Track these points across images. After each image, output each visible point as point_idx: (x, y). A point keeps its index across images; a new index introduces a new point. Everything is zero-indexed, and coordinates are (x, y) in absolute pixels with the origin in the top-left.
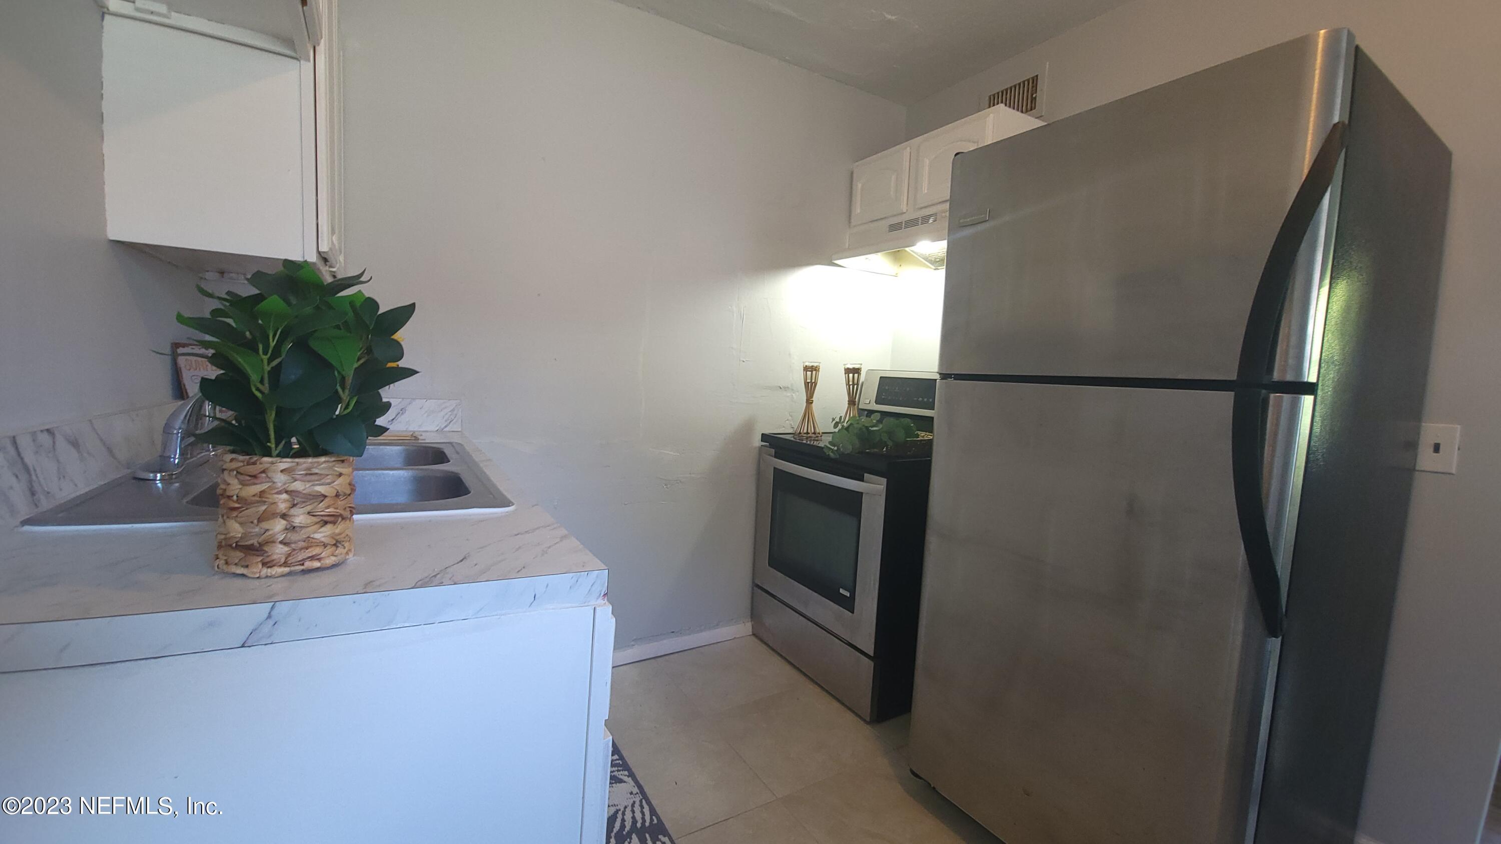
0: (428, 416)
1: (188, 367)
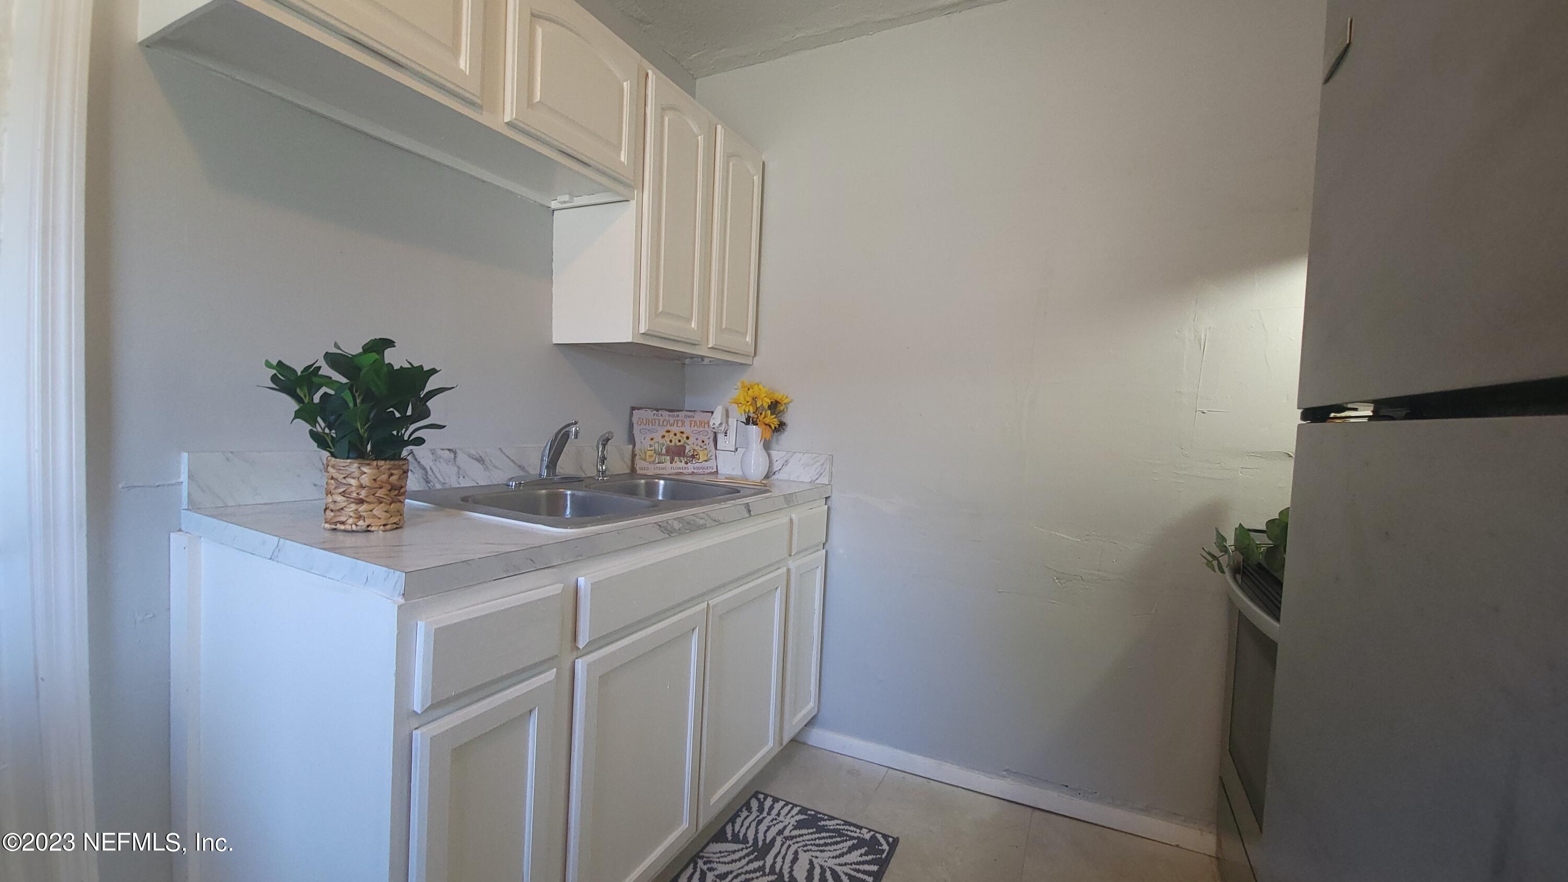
0: (804, 468)
1: (639, 423)
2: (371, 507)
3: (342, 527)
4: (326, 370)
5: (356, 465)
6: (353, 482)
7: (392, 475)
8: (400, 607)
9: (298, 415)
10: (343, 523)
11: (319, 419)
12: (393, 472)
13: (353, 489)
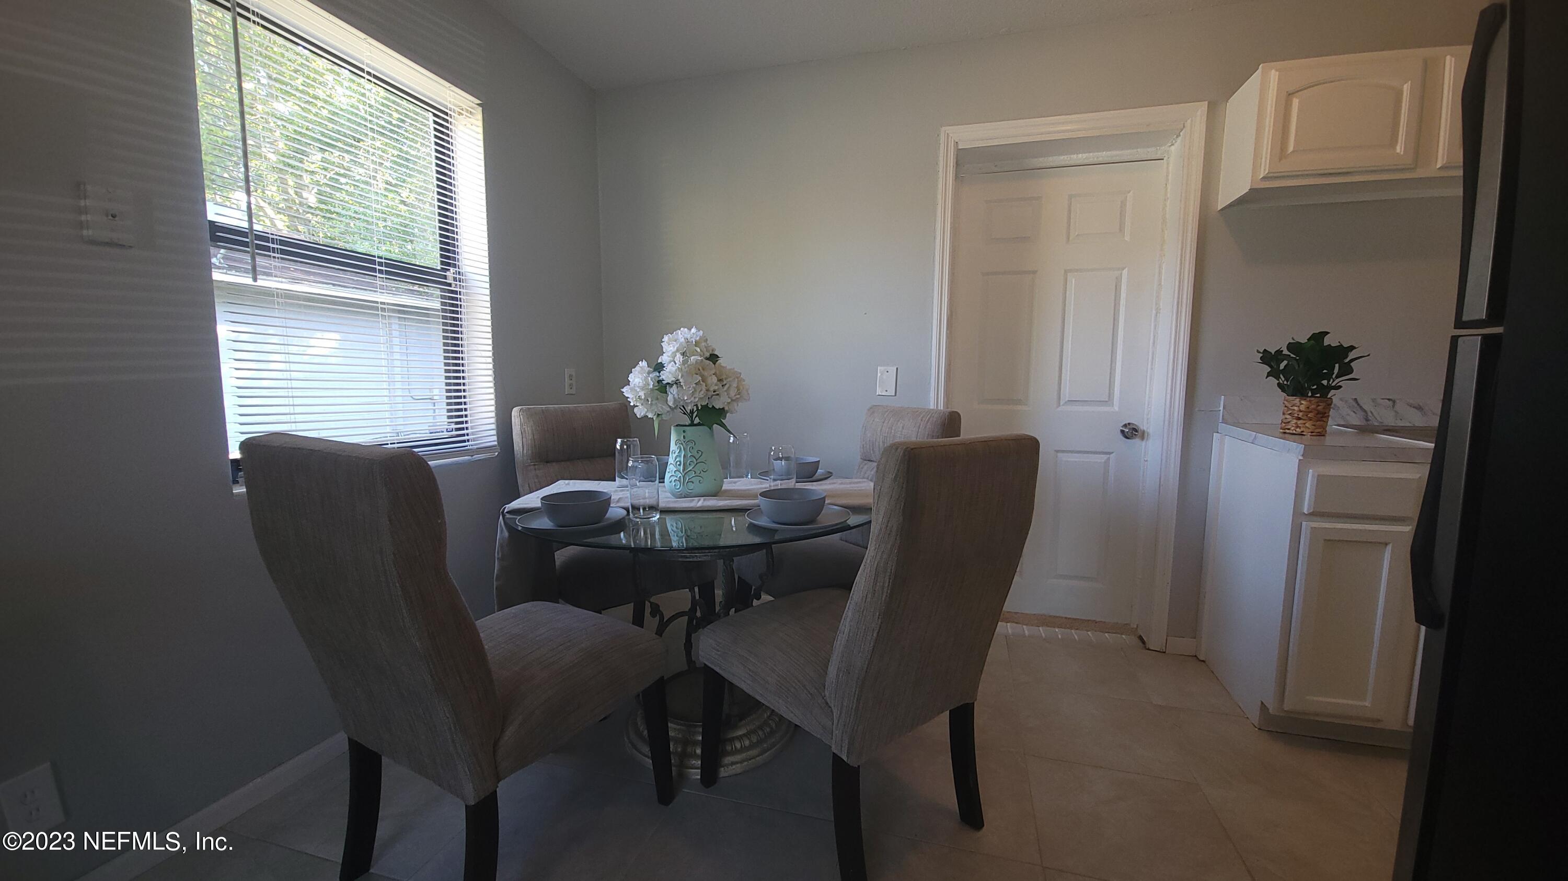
2: (1304, 422)
3: (1288, 431)
4: (1286, 352)
5: (1298, 400)
6: (1296, 408)
7: (1319, 406)
8: (1300, 460)
9: (1269, 375)
10: (1289, 429)
11: (1281, 376)
12: (1320, 404)
13: (1295, 412)
